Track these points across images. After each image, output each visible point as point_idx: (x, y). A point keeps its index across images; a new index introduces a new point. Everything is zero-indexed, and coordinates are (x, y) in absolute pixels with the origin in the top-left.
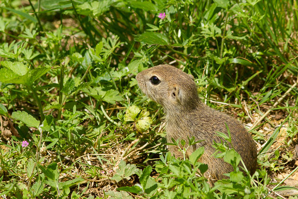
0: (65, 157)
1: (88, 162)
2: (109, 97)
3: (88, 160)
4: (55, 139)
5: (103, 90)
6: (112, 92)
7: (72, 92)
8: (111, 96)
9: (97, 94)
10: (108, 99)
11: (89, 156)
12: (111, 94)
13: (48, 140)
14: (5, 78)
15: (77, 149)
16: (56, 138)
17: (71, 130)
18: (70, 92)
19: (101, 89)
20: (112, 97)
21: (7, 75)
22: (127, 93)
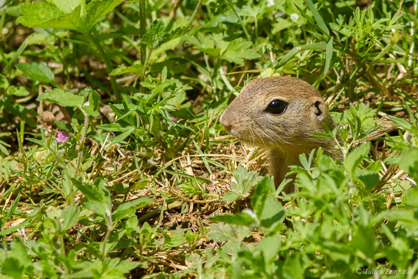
0: (149, 161)
1: (187, 169)
2: (234, 53)
3: (188, 166)
4: (128, 127)
5: (225, 39)
6: (239, 43)
7: (160, 43)
8: (238, 50)
9: (213, 47)
10: (231, 57)
11: (188, 158)
12: (238, 46)
13: (116, 130)
14: (39, 19)
15: (169, 146)
16: (130, 125)
17: (155, 111)
18: (157, 42)
19: (222, 37)
20: (238, 52)
21: (43, 13)
22: (265, 44)
